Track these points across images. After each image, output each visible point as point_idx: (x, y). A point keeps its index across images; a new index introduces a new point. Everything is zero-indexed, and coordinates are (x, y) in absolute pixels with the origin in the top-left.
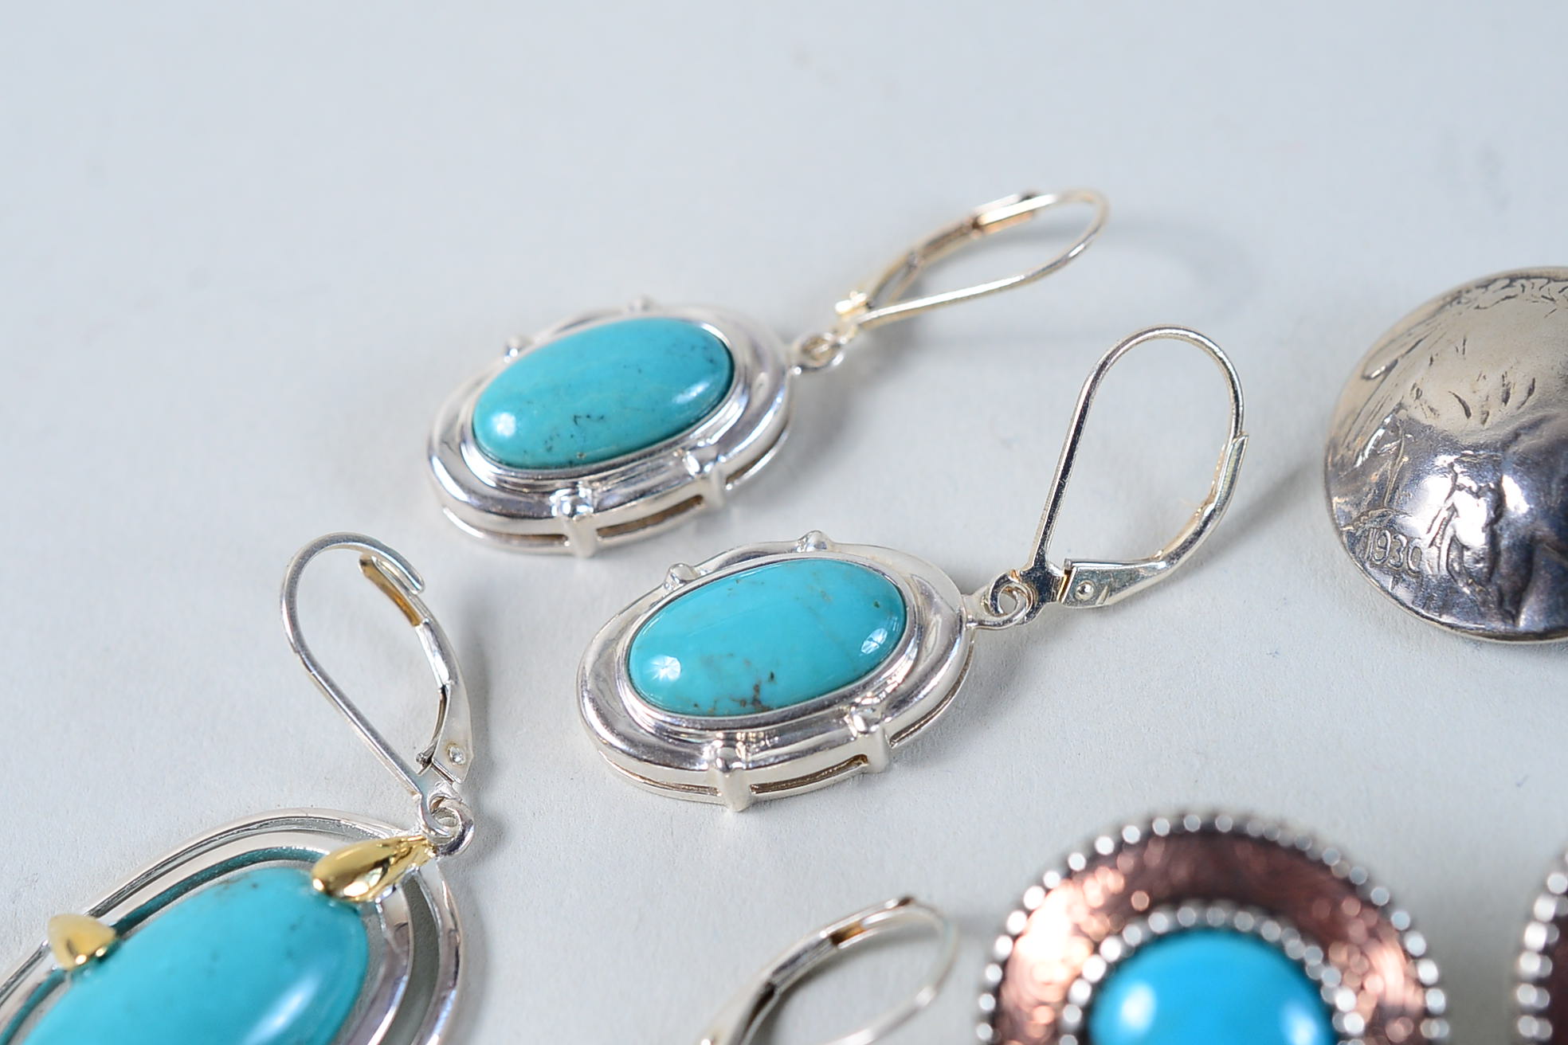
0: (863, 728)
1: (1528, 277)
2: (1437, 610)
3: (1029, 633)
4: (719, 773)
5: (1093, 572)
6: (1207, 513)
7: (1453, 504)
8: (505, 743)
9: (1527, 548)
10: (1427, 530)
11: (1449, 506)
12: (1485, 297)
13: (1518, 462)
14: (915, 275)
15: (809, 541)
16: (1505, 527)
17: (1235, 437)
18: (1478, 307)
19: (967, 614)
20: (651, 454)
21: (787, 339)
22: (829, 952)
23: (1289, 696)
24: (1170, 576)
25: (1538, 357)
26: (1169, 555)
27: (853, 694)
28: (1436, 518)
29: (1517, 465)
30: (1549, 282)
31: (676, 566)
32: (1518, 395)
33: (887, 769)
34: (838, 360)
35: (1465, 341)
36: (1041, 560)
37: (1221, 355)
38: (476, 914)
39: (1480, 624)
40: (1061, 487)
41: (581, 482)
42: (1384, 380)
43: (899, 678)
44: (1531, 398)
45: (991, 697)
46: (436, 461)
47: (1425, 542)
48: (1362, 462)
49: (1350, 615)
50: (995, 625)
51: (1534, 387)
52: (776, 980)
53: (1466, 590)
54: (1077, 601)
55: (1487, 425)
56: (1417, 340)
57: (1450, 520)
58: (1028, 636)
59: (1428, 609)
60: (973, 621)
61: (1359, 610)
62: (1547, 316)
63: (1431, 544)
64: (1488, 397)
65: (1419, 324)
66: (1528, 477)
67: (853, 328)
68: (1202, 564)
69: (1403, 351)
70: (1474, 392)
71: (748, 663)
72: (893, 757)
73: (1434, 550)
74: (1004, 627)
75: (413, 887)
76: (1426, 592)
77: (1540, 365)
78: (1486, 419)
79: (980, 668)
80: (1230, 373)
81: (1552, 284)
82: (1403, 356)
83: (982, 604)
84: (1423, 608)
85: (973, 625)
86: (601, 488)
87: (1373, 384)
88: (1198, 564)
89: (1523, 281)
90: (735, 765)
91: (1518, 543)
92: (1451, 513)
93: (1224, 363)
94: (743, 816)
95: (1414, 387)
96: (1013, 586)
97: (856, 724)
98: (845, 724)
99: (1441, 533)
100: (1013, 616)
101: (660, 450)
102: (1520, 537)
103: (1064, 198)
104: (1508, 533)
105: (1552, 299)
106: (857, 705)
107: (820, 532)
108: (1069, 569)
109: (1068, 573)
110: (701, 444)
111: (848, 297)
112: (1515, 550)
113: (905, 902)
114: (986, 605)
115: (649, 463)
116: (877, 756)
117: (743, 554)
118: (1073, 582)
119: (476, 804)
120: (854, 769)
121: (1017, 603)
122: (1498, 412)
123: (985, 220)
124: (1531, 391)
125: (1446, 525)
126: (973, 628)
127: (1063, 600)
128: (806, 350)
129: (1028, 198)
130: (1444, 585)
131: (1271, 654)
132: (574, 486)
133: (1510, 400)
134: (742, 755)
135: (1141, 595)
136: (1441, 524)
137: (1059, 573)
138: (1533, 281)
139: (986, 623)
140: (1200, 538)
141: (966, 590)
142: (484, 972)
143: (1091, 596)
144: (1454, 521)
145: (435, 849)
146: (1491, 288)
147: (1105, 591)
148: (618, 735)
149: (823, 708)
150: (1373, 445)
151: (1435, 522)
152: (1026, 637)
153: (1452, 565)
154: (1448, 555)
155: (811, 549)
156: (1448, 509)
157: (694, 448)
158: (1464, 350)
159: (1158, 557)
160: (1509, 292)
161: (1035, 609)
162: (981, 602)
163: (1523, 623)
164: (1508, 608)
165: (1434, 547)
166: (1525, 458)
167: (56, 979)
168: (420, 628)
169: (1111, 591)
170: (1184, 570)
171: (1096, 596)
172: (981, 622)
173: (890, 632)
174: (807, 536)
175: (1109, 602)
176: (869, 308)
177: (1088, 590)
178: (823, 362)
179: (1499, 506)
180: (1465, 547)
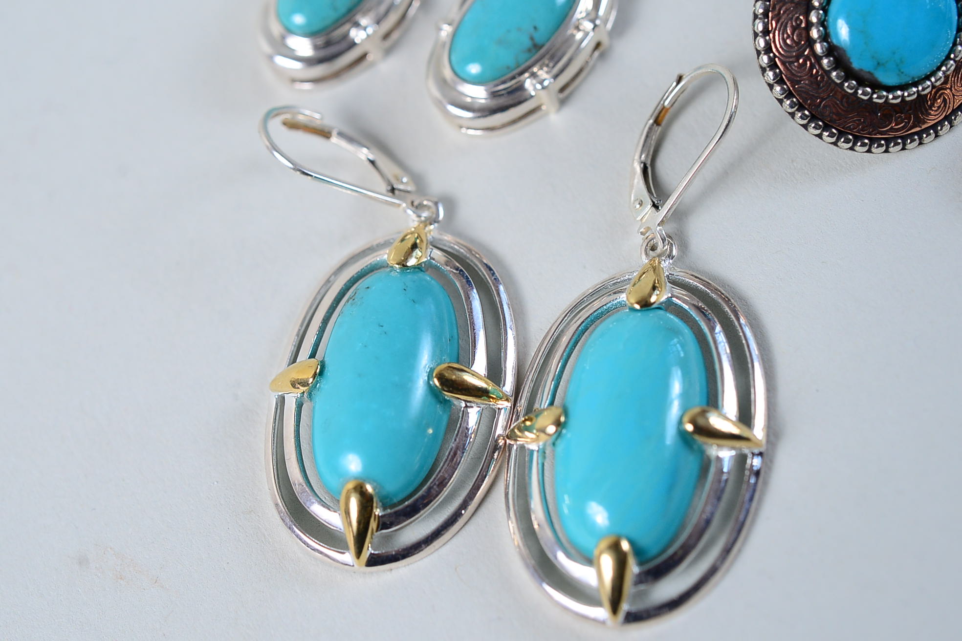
0: (592, 26)
4: (542, 93)
22: (658, 130)
27: (575, 13)
41: (359, 19)
52: (644, 160)
71: (519, 29)
90: (545, 83)
113: (679, 78)
116: (605, 39)
132: (357, 24)
134: (545, 77)
145: (430, 224)
167: (300, 406)
168: (334, 139)
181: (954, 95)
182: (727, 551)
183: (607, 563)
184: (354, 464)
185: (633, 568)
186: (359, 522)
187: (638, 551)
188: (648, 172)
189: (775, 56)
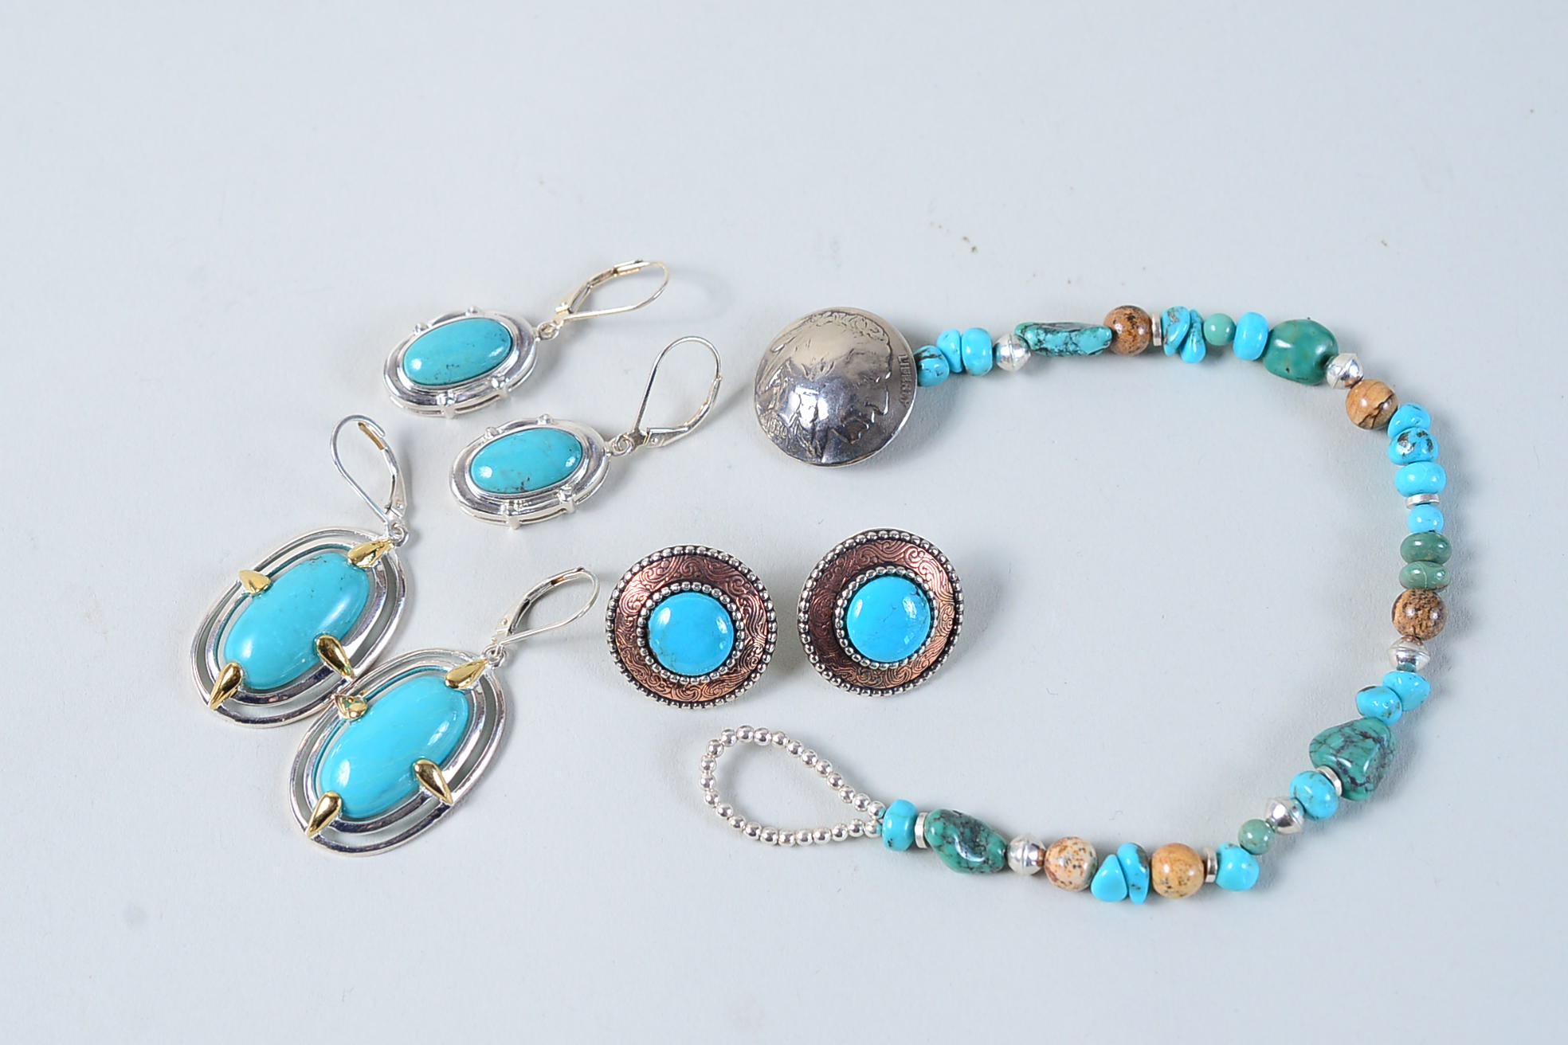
0: (564, 498)
1: (838, 312)
2: (792, 452)
3: (633, 457)
4: (507, 517)
5: (658, 433)
6: (705, 409)
7: (800, 411)
8: (418, 499)
9: (826, 431)
10: (790, 421)
11: (798, 411)
12: (822, 321)
14: (589, 296)
15: (544, 419)
16: (818, 422)
17: (717, 379)
18: (817, 325)
19: (607, 450)
20: (479, 379)
21: (534, 325)
22: (550, 587)
24: (690, 433)
25: (836, 351)
26: (689, 426)
27: (561, 486)
28: (793, 415)
29: (824, 397)
30: (846, 316)
31: (489, 428)
32: (827, 366)
33: (574, 512)
34: (557, 333)
35: (810, 341)
36: (637, 430)
37: (713, 348)
38: (410, 570)
39: (808, 459)
41: (449, 391)
42: (778, 354)
43: (579, 479)
44: (831, 370)
45: (617, 482)
46: (387, 376)
47: (789, 426)
48: (768, 388)
50: (618, 455)
51: (833, 364)
52: (530, 598)
53: (804, 445)
54: (651, 445)
55: (814, 380)
56: (794, 336)
57: (798, 418)
59: (789, 452)
60: (609, 453)
62: (842, 332)
63: (791, 426)
64: (816, 366)
65: (795, 329)
66: (828, 402)
67: (562, 322)
68: (704, 428)
69: (788, 340)
70: (811, 364)
71: (519, 474)
72: (576, 508)
74: (622, 456)
75: (385, 560)
76: (789, 445)
77: (837, 355)
78: (815, 377)
80: (715, 355)
81: (848, 316)
82: (787, 343)
84: (787, 451)
86: (458, 393)
87: (774, 356)
88: (702, 428)
89: (836, 314)
90: (513, 513)
91: (822, 428)
92: (799, 415)
93: (713, 351)
94: (516, 531)
95: (789, 358)
96: (626, 439)
97: (561, 497)
98: (557, 497)
99: (795, 422)
100: (627, 450)
101: (482, 378)
102: (823, 425)
103: (651, 263)
104: (819, 425)
105: (845, 324)
106: (563, 490)
107: (548, 415)
109: (648, 433)
110: (499, 375)
111: (561, 305)
112: (821, 432)
113: (580, 570)
114: (615, 446)
115: (477, 383)
116: (570, 508)
117: (516, 423)
118: (649, 438)
119: (408, 524)
120: (561, 513)
121: (627, 446)
122: (819, 375)
123: (619, 269)
124: (831, 367)
125: (797, 420)
126: (609, 456)
127: (646, 445)
128: (542, 331)
129: (638, 262)
130: (795, 443)
132: (446, 393)
133: (824, 369)
134: (516, 509)
135: (678, 441)
136: (795, 419)
137: (645, 434)
138: (840, 314)
139: (615, 454)
140: (702, 419)
141: (607, 438)
142: (414, 593)
143: (657, 443)
144: (800, 418)
145: (394, 544)
146: (824, 315)
147: (663, 440)
148: (467, 499)
149: (549, 491)
150: (772, 382)
151: (793, 418)
152: (632, 459)
153: (798, 435)
154: (797, 431)
155: (544, 422)
156: (798, 413)
157: (496, 377)
158: (809, 344)
159: (685, 426)
160: (830, 319)
161: (634, 448)
162: (613, 445)
163: (824, 460)
164: (819, 453)
165: (792, 428)
166: (827, 395)
167: (245, 597)
168: (383, 451)
169: (665, 440)
170: (696, 431)
171: (659, 442)
172: (612, 453)
173: (577, 458)
174: (543, 416)
175: (664, 444)
176: (570, 312)
177: (656, 440)
178: (550, 336)
179: (816, 414)
180: (804, 429)
181: (701, 695)
182: (390, 843)
183: (326, 805)
184: (247, 651)
185: (335, 817)
186: (227, 683)
187: (344, 810)
188: (527, 608)
189: (618, 606)
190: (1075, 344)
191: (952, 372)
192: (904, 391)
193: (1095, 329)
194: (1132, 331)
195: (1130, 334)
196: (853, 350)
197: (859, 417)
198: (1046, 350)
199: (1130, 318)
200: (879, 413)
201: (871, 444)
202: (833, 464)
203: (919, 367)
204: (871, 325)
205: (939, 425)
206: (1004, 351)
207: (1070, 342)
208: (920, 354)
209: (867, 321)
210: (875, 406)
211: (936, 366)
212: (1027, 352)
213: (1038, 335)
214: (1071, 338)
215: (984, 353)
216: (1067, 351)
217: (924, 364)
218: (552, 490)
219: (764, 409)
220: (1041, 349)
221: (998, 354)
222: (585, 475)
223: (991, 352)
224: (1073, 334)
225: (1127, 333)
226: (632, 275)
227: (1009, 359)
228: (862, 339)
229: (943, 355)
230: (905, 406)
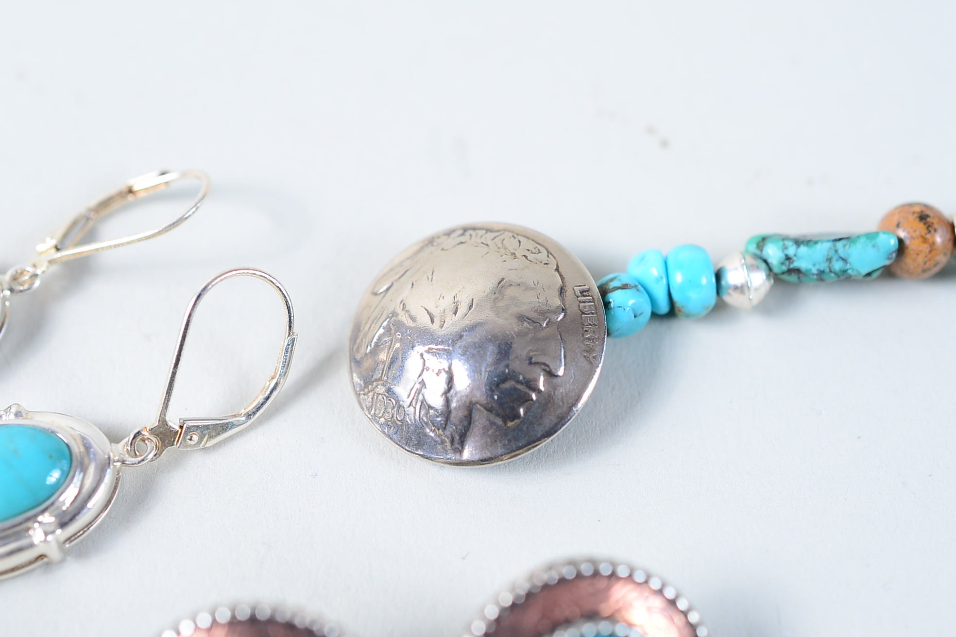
0: (42, 537)
2: (414, 447)
3: (159, 465)
5: (198, 426)
6: (272, 386)
7: (423, 380)
10: (407, 396)
11: (420, 381)
13: (462, 353)
14: (91, 224)
15: (11, 410)
16: (454, 395)
17: (289, 336)
18: (443, 249)
19: (114, 456)
23: (322, 503)
24: (250, 425)
25: (476, 284)
26: (247, 413)
27: (36, 516)
28: (413, 388)
29: (461, 355)
30: (487, 232)
32: (462, 309)
33: (63, 561)
34: (37, 283)
35: (433, 272)
36: (163, 421)
37: (279, 286)
39: (440, 456)
40: (174, 374)
42: (385, 295)
43: (68, 504)
44: (470, 311)
45: (132, 510)
47: (406, 404)
48: (370, 350)
49: (363, 449)
50: (133, 464)
51: (472, 305)
53: (432, 434)
54: (187, 446)
55: (443, 329)
56: (405, 270)
57: (421, 390)
58: (158, 468)
59: (409, 446)
60: (118, 461)
61: (368, 445)
62: (483, 257)
63: (410, 405)
64: (445, 310)
65: (408, 259)
66: (468, 363)
67: (46, 264)
68: (270, 416)
69: (398, 276)
70: (437, 307)
72: (66, 553)
73: (412, 409)
74: (139, 465)
76: (407, 435)
77: (477, 290)
78: (443, 325)
79: (126, 491)
80: (285, 296)
82: (396, 281)
83: (126, 450)
84: (406, 445)
85: (118, 464)
87: (379, 298)
88: (268, 417)
89: (471, 232)
91: (462, 406)
92: (421, 386)
93: (280, 290)
95: (401, 302)
96: (146, 437)
97: (37, 535)
98: (30, 536)
99: (415, 398)
100: (147, 456)
102: (463, 402)
103: (184, 175)
104: (456, 398)
105: (487, 245)
106: (39, 523)
107: (18, 405)
108: (182, 425)
109: (181, 427)
111: (44, 241)
112: (460, 410)
114: (127, 449)
116: (54, 553)
118: (184, 434)
120: (40, 563)
121: (148, 448)
122: (450, 320)
123: (135, 188)
124: (471, 307)
125: (419, 393)
126: (118, 467)
127: (178, 445)
128: (15, 278)
129: (163, 174)
130: (418, 431)
131: (312, 476)
133: (458, 313)
135: (231, 438)
136: (416, 393)
137: (177, 428)
138: (478, 232)
139: (127, 463)
140: (268, 401)
141: (114, 439)
143: (196, 442)
144: (423, 390)
146: (452, 236)
147: (206, 438)
149: (15, 525)
150: (377, 340)
151: (412, 391)
152: (156, 468)
153: (422, 419)
154: (420, 412)
155: (12, 416)
156: (419, 383)
158: (432, 278)
159: (242, 414)
160: (462, 239)
161: (160, 451)
162: (124, 448)
163: (467, 454)
164: (457, 446)
165: (411, 407)
166: (466, 351)
169: (211, 437)
170: (260, 422)
171: (200, 441)
172: (123, 462)
173: (62, 471)
174: (10, 407)
175: (209, 444)
176: (58, 249)
177: (196, 438)
178: (26, 287)
179: (450, 381)
180: (430, 407)
190: (843, 259)
191: (655, 315)
192: (589, 339)
193: (871, 236)
194: (928, 236)
195: (925, 240)
196: (503, 279)
197: (518, 382)
198: (798, 271)
199: (923, 217)
200: (551, 374)
201: (540, 424)
202: (483, 461)
203: (607, 305)
204: (526, 244)
205: (639, 394)
206: (732, 278)
207: (835, 258)
208: (607, 283)
209: (522, 239)
210: (544, 364)
211: (631, 302)
212: (768, 276)
213: (785, 248)
214: (836, 251)
215: (704, 281)
216: (831, 271)
217: (615, 298)
218: (20, 524)
219: (368, 381)
220: (790, 271)
221: (723, 283)
222: (76, 497)
223: (714, 280)
224: (840, 245)
225: (921, 240)
226: (156, 196)
227: (740, 289)
228: (514, 264)
229: (639, 287)
230: (591, 363)
